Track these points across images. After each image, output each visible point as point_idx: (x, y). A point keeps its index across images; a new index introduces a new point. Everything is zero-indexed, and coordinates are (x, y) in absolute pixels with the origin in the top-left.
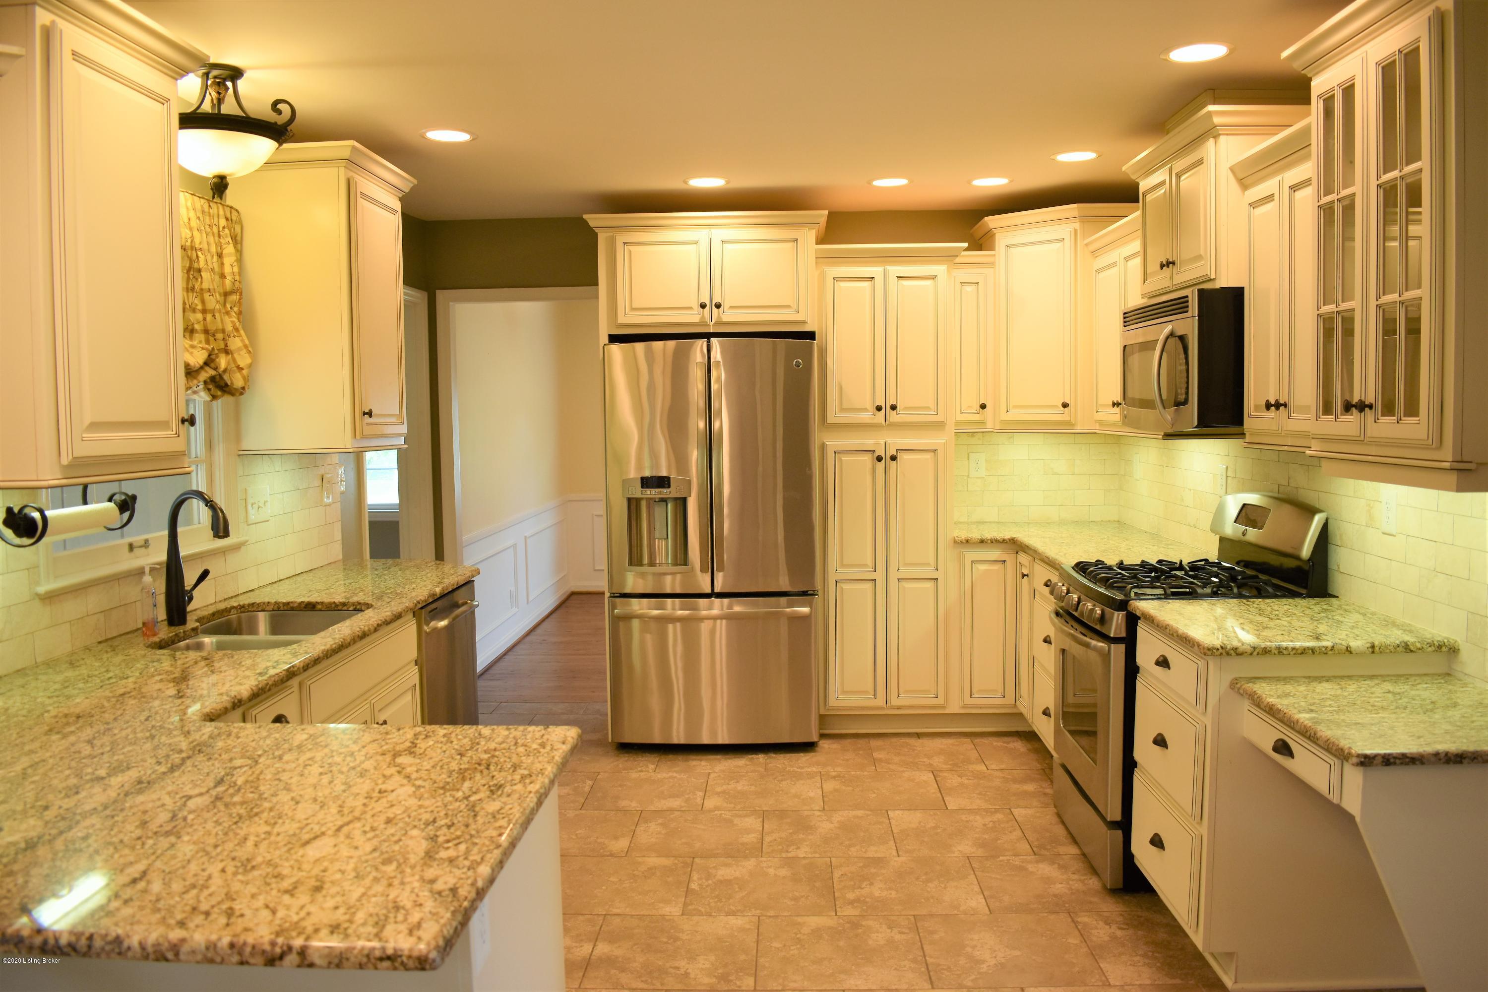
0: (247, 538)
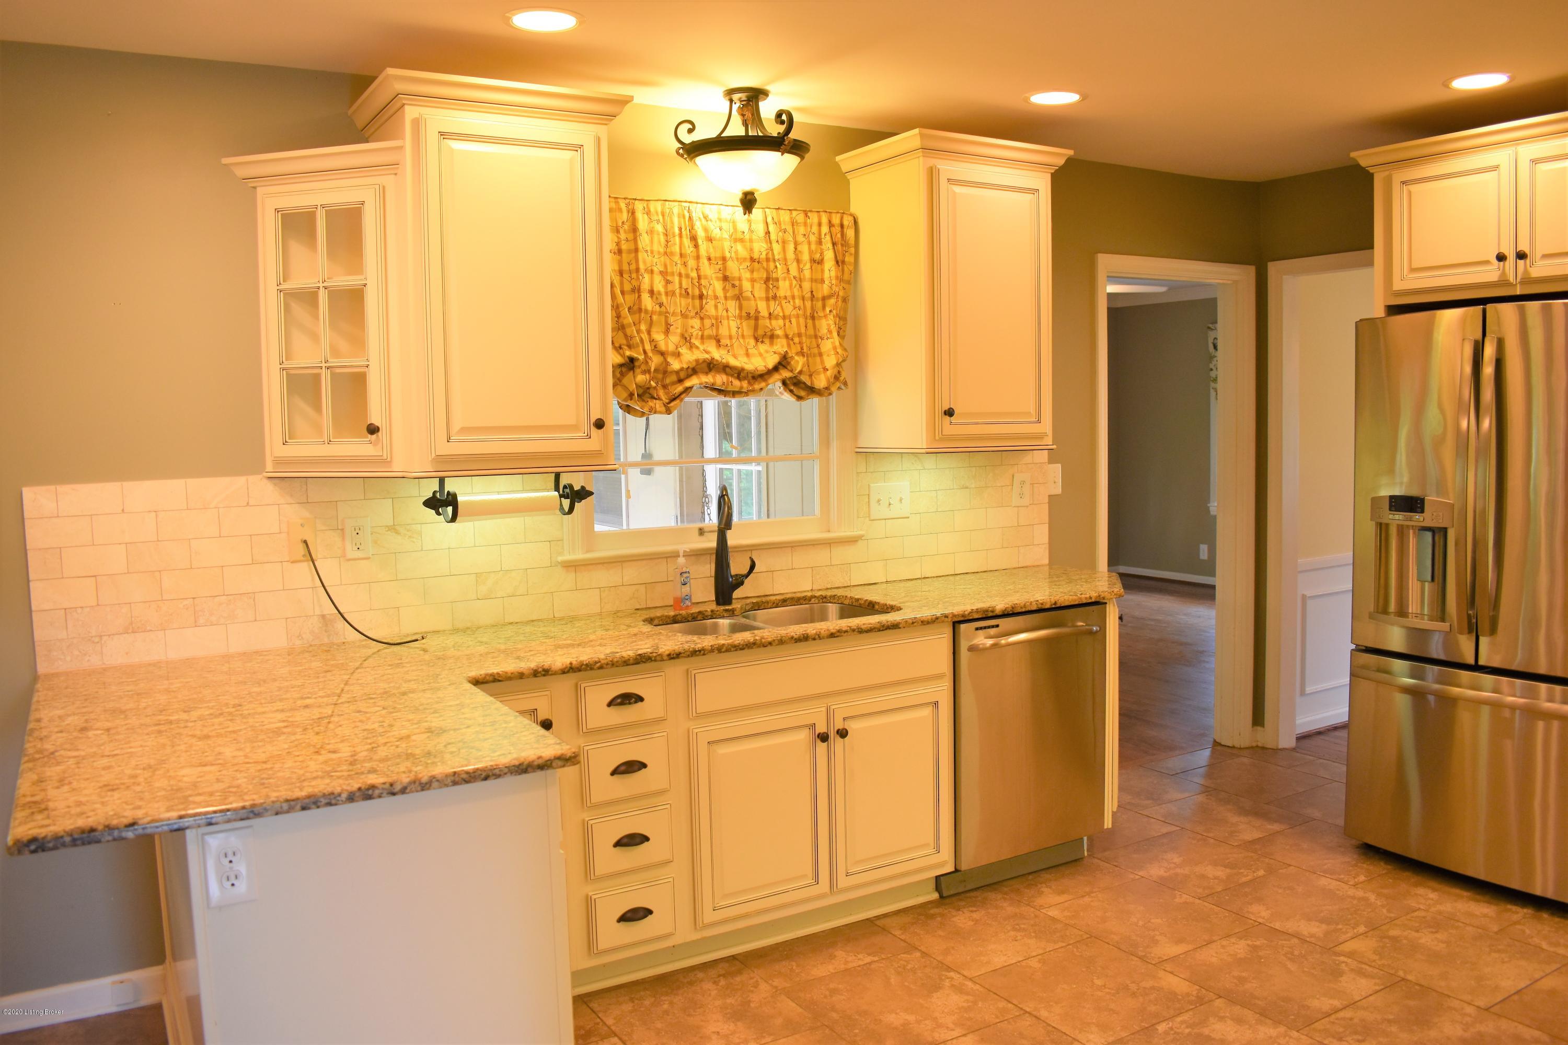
0: (861, 533)
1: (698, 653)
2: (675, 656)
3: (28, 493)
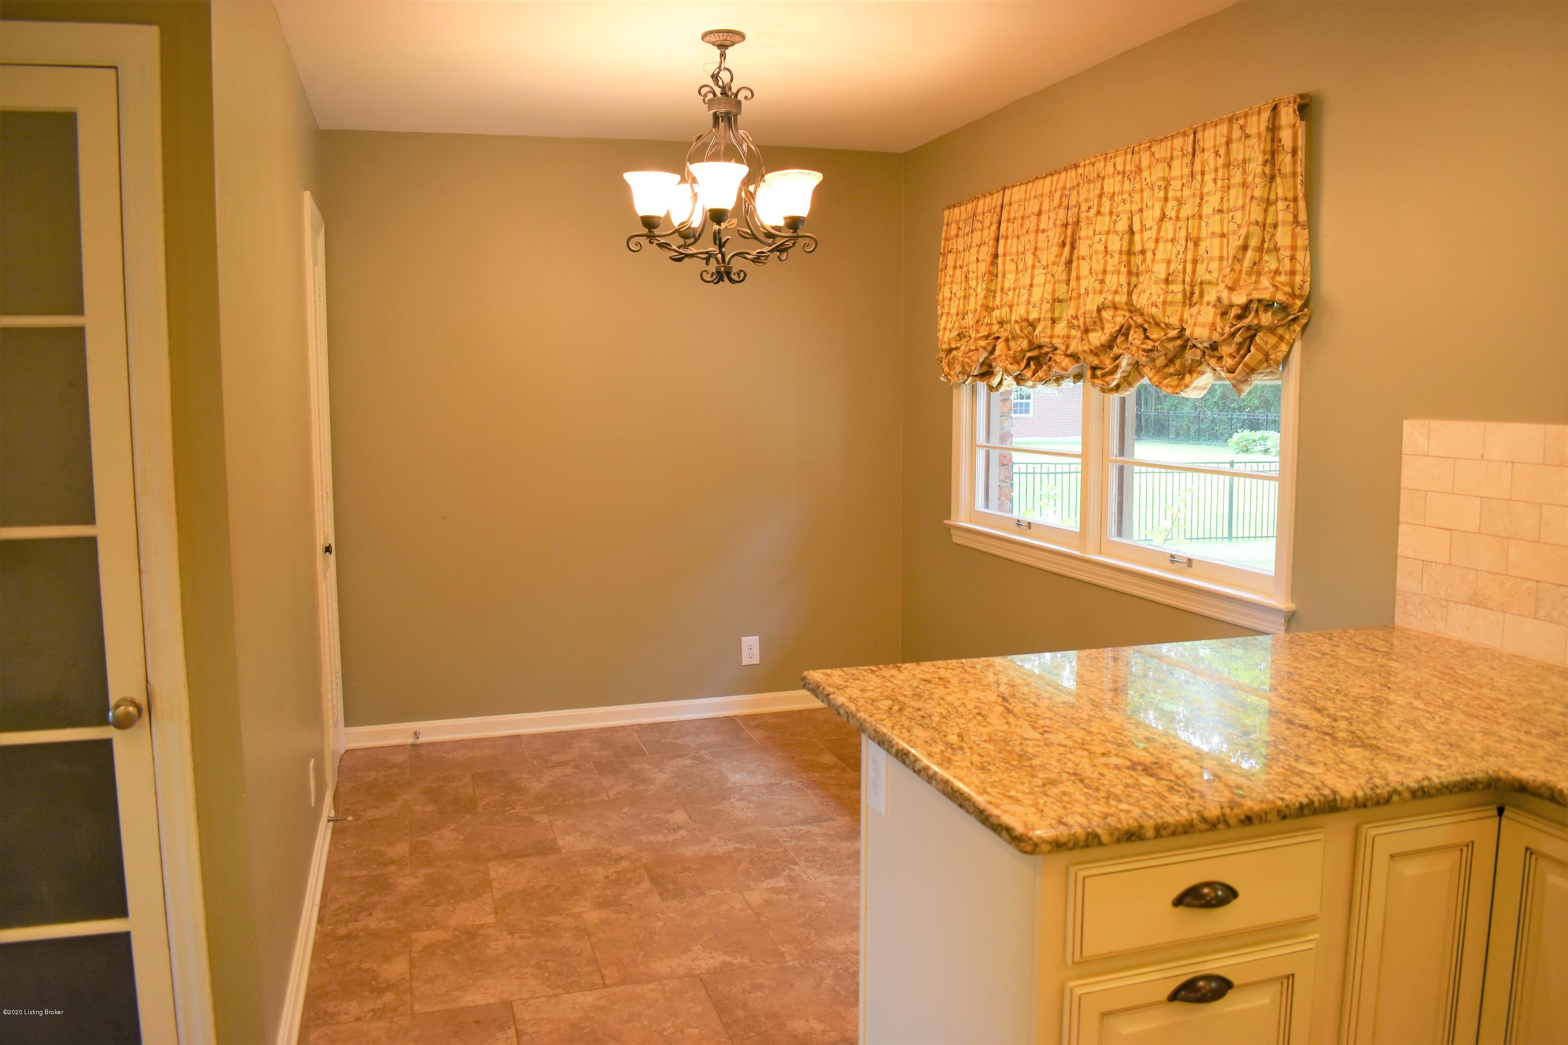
3: (1410, 426)
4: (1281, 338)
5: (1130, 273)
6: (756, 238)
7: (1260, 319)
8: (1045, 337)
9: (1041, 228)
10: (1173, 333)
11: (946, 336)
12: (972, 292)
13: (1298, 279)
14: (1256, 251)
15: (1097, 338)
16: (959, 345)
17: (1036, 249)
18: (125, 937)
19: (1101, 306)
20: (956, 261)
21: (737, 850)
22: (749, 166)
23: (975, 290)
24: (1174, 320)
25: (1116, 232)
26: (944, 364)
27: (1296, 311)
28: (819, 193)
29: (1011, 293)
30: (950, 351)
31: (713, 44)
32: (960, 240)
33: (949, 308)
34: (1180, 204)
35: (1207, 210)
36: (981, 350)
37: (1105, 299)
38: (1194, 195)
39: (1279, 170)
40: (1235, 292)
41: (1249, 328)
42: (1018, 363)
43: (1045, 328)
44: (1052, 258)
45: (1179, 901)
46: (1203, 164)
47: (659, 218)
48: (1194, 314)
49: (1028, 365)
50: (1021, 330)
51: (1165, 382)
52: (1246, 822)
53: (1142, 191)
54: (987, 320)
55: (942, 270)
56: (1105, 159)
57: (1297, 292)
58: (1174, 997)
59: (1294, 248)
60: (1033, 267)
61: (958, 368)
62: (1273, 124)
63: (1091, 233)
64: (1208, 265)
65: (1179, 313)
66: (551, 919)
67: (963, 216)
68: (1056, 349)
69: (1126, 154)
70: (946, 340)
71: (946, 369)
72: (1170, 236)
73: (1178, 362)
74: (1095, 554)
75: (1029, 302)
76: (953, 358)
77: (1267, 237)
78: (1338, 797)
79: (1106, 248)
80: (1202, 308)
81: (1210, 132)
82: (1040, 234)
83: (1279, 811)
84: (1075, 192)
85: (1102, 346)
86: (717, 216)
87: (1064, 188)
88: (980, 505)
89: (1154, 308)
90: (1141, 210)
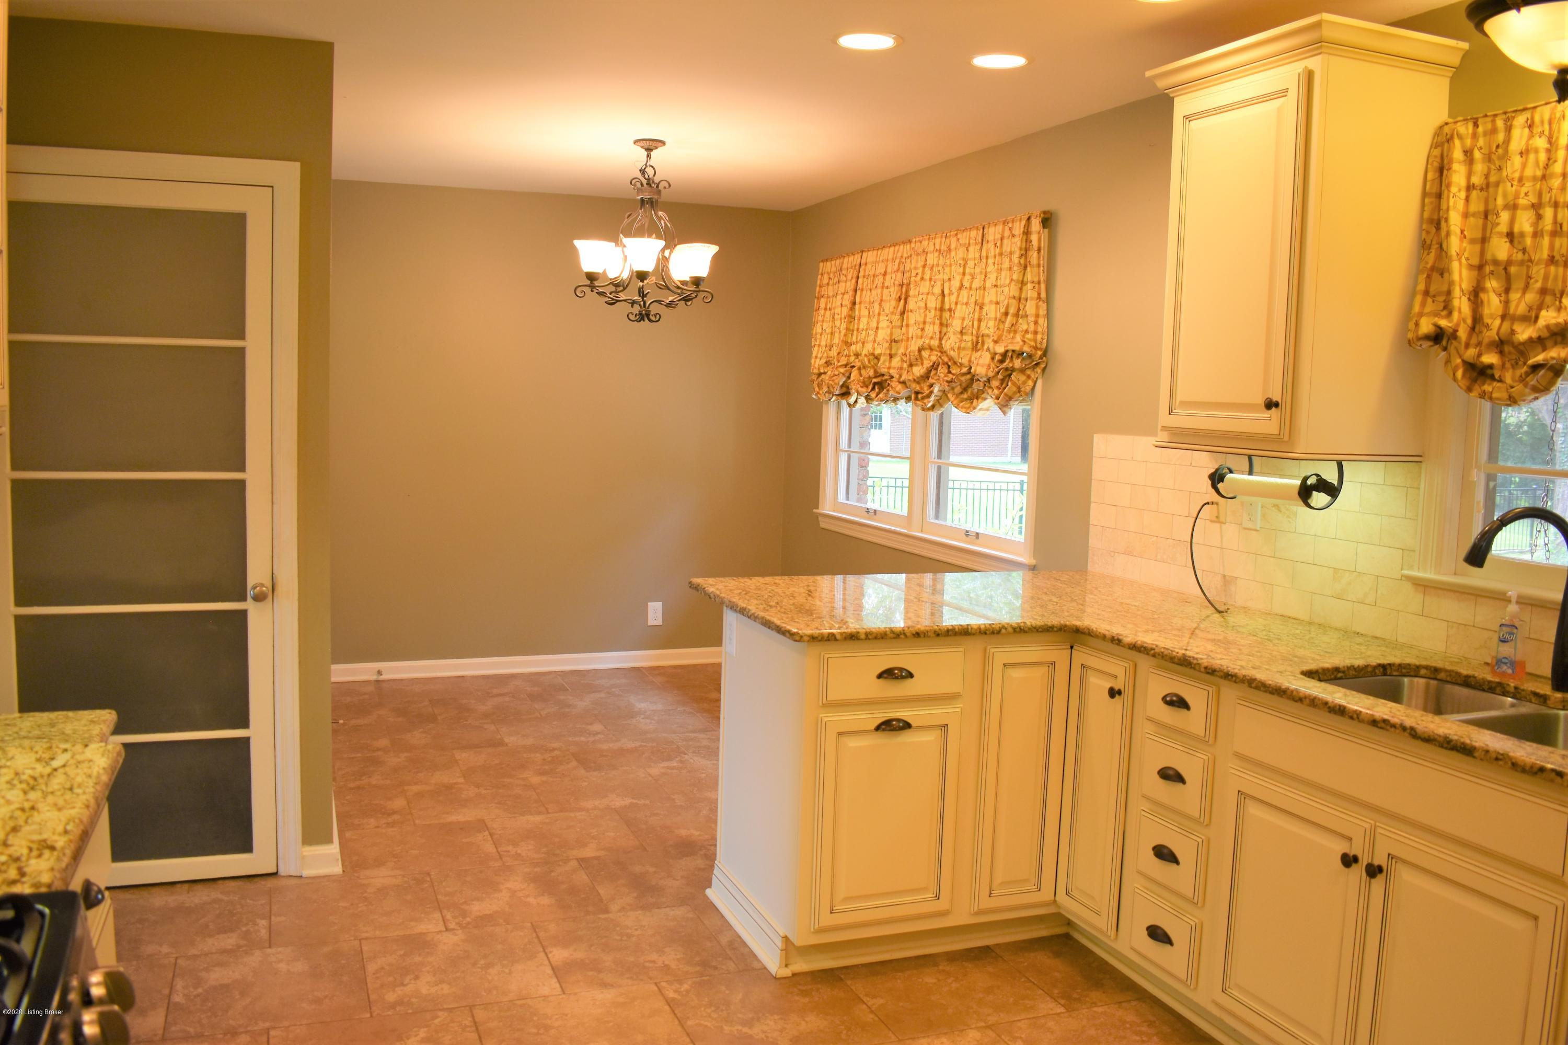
1: (1230, 677)
2: (1210, 671)
3: (1097, 438)
4: (1029, 377)
5: (941, 324)
6: (669, 289)
7: (1014, 364)
8: (884, 368)
9: (886, 285)
10: (965, 370)
11: (817, 363)
12: (837, 329)
13: (1039, 337)
14: (1014, 317)
15: (918, 371)
16: (826, 371)
17: (881, 301)
18: (247, 740)
19: (921, 348)
20: (826, 304)
21: (641, 746)
22: (665, 240)
23: (839, 328)
24: (965, 361)
25: (933, 294)
26: (815, 385)
27: (1037, 359)
28: (716, 258)
29: (864, 333)
30: (820, 374)
31: (642, 147)
32: (830, 287)
33: (820, 341)
34: (973, 278)
35: (988, 284)
36: (841, 375)
37: (924, 342)
38: (981, 273)
39: (1030, 262)
40: (998, 344)
41: (1007, 369)
42: (867, 387)
43: (884, 361)
44: (892, 310)
45: (880, 676)
46: (988, 250)
47: (598, 273)
48: (978, 357)
49: (873, 389)
50: (869, 362)
51: (962, 404)
52: (916, 636)
53: (951, 265)
54: (846, 352)
55: (816, 310)
56: (929, 239)
57: (1039, 346)
58: (878, 728)
59: (1037, 316)
60: (879, 314)
61: (825, 389)
62: (1027, 229)
63: (917, 293)
64: (987, 323)
65: (969, 356)
66: (505, 780)
67: (833, 269)
68: (892, 377)
69: (942, 237)
70: (817, 366)
71: (817, 389)
72: (965, 300)
73: (970, 391)
74: (918, 532)
75: (875, 341)
76: (822, 381)
77: (1022, 308)
78: (969, 627)
79: (926, 305)
80: (983, 353)
81: (992, 230)
82: (885, 290)
83: (935, 632)
84: (909, 260)
85: (922, 376)
86: (642, 276)
87: (902, 257)
88: (842, 497)
89: (952, 351)
90: (950, 279)
